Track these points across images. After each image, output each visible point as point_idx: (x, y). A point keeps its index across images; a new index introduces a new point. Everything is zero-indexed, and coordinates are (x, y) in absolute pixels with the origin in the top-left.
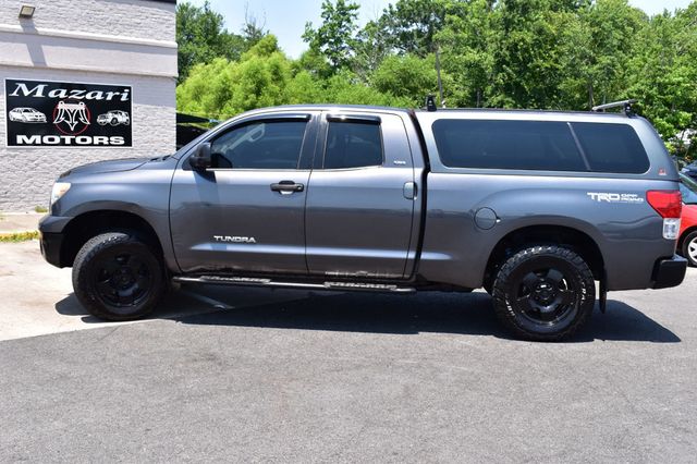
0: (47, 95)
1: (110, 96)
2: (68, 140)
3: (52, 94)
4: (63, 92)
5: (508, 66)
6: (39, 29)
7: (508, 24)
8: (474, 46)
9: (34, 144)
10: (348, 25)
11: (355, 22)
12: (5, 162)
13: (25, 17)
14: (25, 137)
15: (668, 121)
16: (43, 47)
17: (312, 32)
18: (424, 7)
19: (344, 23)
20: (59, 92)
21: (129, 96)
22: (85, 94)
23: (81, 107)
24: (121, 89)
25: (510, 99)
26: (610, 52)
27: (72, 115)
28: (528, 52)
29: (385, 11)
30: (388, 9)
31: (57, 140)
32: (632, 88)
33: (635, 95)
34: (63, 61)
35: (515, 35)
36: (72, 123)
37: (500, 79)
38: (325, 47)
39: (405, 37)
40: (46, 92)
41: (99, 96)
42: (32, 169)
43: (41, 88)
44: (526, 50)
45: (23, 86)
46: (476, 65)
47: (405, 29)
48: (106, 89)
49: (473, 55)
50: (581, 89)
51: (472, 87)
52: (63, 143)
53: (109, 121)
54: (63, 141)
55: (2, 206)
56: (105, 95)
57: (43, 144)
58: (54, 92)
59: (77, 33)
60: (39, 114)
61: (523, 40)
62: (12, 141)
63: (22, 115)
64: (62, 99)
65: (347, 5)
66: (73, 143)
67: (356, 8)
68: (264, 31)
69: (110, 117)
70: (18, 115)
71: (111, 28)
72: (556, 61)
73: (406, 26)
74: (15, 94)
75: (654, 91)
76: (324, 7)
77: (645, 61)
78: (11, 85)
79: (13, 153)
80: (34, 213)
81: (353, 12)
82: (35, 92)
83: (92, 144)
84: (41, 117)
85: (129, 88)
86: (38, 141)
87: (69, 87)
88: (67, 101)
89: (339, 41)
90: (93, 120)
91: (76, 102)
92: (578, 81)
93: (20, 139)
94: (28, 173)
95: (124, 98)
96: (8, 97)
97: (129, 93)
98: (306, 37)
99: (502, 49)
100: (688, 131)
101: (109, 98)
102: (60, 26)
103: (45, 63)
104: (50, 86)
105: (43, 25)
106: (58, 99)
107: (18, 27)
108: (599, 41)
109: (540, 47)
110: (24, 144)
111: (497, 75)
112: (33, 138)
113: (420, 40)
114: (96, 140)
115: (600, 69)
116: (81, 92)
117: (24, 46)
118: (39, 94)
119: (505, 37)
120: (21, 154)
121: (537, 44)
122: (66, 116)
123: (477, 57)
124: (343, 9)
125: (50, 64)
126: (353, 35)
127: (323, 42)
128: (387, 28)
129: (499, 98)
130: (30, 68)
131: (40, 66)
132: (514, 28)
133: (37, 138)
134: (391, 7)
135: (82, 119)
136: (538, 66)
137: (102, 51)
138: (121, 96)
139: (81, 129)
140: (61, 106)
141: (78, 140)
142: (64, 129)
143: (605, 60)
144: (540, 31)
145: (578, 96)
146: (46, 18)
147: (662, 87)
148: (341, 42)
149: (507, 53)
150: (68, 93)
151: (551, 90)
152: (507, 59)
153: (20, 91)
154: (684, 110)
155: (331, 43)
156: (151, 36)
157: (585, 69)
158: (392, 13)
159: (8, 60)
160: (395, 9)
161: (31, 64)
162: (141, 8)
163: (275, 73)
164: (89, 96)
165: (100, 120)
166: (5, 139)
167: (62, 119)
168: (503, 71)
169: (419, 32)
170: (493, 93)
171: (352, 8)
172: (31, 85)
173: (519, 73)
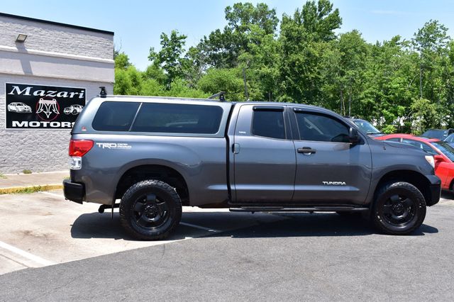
0: (32, 94)
1: (72, 95)
2: (45, 125)
3: (35, 94)
4: (43, 92)
5: (289, 76)
6: (28, 50)
7: (287, 50)
8: (266, 63)
9: (23, 127)
10: (178, 49)
11: (183, 47)
12: (4, 139)
13: (19, 42)
14: (17, 122)
15: (391, 112)
16: (31, 62)
17: (154, 54)
18: (227, 38)
19: (176, 48)
20: (40, 92)
21: (84, 95)
22: (56, 93)
23: (54, 102)
24: (79, 91)
25: (290, 98)
26: (353, 67)
27: (48, 107)
28: (302, 68)
29: (202, 40)
30: (204, 39)
31: (38, 124)
32: (367, 91)
33: (369, 95)
34: (43, 72)
35: (293, 57)
36: (48, 113)
37: (283, 85)
38: (164, 64)
39: (214, 57)
40: (32, 92)
41: (65, 95)
42: (22, 144)
43: (28, 89)
44: (300, 67)
45: (17, 88)
46: (268, 76)
47: (215, 52)
48: (69, 90)
49: (266, 70)
50: (334, 91)
51: (265, 90)
52: (42, 126)
53: (71, 111)
54: (42, 125)
55: (2, 169)
56: (69, 95)
57: (29, 127)
58: (37, 92)
59: (52, 53)
60: (27, 106)
61: (298, 60)
62: (9, 125)
63: (16, 107)
64: (42, 97)
65: (178, 36)
66: (48, 126)
67: (185, 38)
68: (120, 53)
69: (72, 109)
70: (13, 107)
71: (73, 50)
72: (319, 73)
73: (216, 50)
74: (12, 93)
75: (381, 93)
76: (162, 38)
77: (375, 74)
78: (9, 87)
79: (9, 133)
80: (23, 174)
81: (183, 40)
82: (25, 92)
83: (60, 127)
84: (28, 108)
85: (84, 90)
86: (26, 125)
87: (46, 89)
88: (45, 98)
89: (173, 59)
90: (61, 111)
91: (50, 99)
92: (333, 86)
93: (14, 123)
94: (18, 148)
95: (81, 97)
96: (7, 95)
97: (84, 93)
98: (151, 58)
99: (284, 66)
100: (403, 118)
101: (72, 96)
102: (41, 48)
103: (31, 73)
104: (34, 88)
105: (31, 48)
106: (40, 97)
107: (15, 48)
108: (346, 62)
109: (309, 65)
110: (17, 127)
111: (281, 83)
112: (23, 123)
113: (225, 60)
114: (63, 124)
115: (347, 78)
116: (54, 92)
117: (19, 61)
118: (27, 93)
119: (287, 58)
120: (16, 134)
121: (307, 62)
122: (44, 108)
123: (269, 71)
124: (175, 38)
125: (35, 73)
126: (182, 56)
127: (162, 60)
128: (202, 51)
129: (284, 97)
130: (23, 75)
131: (29, 75)
132: (292, 53)
133: (26, 123)
134: (205, 38)
135: (54, 110)
136: (307, 77)
137: (68, 65)
138: (79, 95)
139: (54, 117)
140: (41, 102)
141: (52, 124)
142: (42, 117)
143: (351, 72)
144: (309, 55)
145: (332, 96)
146: (32, 43)
147: (386, 91)
148: (175, 60)
149: (288, 68)
150: (46, 93)
151: (316, 92)
152: (288, 72)
153: (15, 91)
154: (401, 105)
155: (168, 61)
156: (98, 56)
157: (338, 78)
158: (206, 41)
159: (8, 71)
160: (208, 39)
161: (22, 73)
162: (92, 37)
163: (134, 80)
164: (59, 95)
165: (66, 111)
166: (5, 124)
167: (42, 110)
168: (285, 79)
169: (224, 55)
170: (278, 94)
171: (181, 38)
172: (22, 87)
173: (296, 81)
